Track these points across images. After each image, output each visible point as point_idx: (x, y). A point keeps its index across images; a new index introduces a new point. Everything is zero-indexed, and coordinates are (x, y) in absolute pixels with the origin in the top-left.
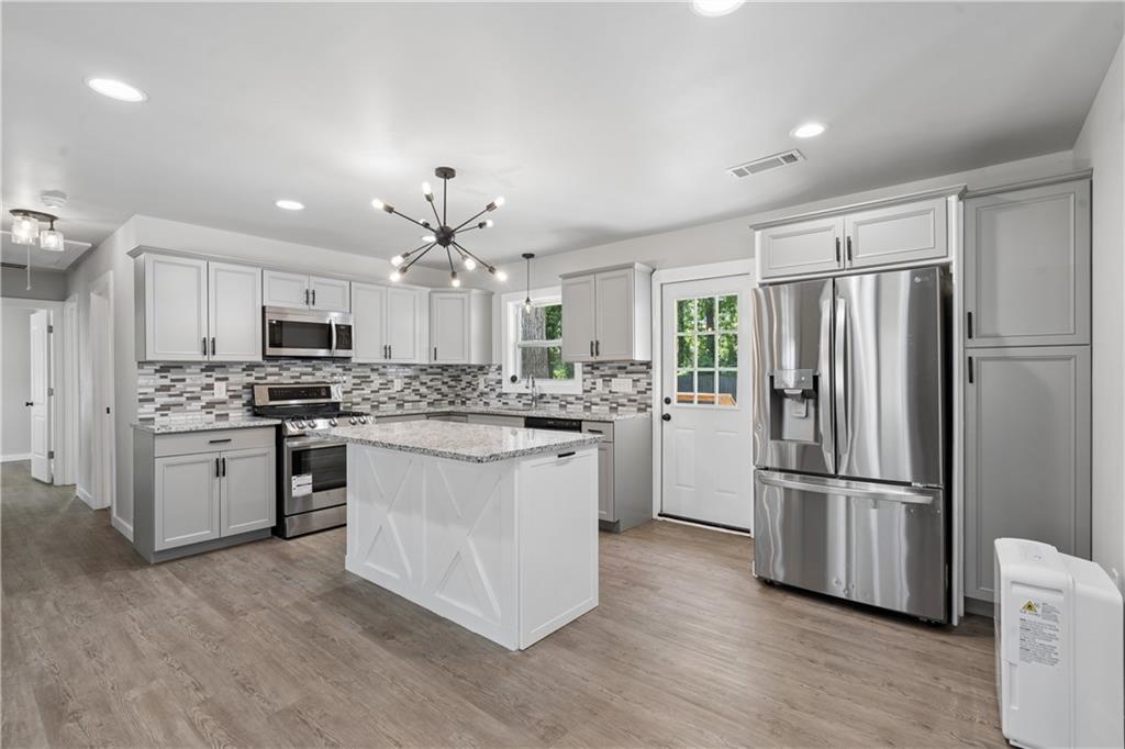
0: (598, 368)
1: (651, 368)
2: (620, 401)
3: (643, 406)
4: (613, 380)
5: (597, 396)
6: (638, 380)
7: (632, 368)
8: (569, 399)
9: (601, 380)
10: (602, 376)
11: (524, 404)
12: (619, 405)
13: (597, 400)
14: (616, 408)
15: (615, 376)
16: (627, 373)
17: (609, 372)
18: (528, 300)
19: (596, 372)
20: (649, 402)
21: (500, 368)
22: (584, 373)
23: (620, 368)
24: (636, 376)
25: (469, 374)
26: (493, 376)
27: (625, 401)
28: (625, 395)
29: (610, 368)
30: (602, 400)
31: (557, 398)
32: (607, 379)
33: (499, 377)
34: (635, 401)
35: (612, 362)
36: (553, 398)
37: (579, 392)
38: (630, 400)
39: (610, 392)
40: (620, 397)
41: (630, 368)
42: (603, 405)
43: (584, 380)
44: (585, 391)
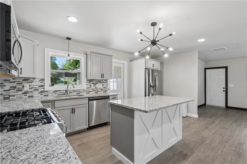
0: (92, 81)
1: (107, 81)
2: (99, 90)
3: (105, 91)
4: (97, 84)
5: (91, 89)
6: (104, 84)
7: (102, 81)
8: (81, 91)
9: (93, 85)
10: (93, 83)
11: (58, 95)
12: (98, 91)
13: (92, 90)
14: (98, 92)
15: (97, 83)
16: (101, 83)
17: (95, 82)
18: (69, 55)
19: (91, 82)
20: (106, 90)
21: (43, 80)
22: (87, 82)
23: (99, 81)
24: (103, 83)
25: (14, 82)
26: (36, 83)
27: (100, 90)
28: (100, 88)
29: (96, 81)
30: (93, 90)
31: (76, 91)
32: (95, 84)
33: (42, 84)
34: (103, 90)
35: (96, 80)
36: (73, 91)
37: (85, 88)
38: (101, 90)
39: (96, 88)
40: (99, 89)
41: (101, 81)
42: (93, 92)
43: (87, 85)
44: (87, 88)
